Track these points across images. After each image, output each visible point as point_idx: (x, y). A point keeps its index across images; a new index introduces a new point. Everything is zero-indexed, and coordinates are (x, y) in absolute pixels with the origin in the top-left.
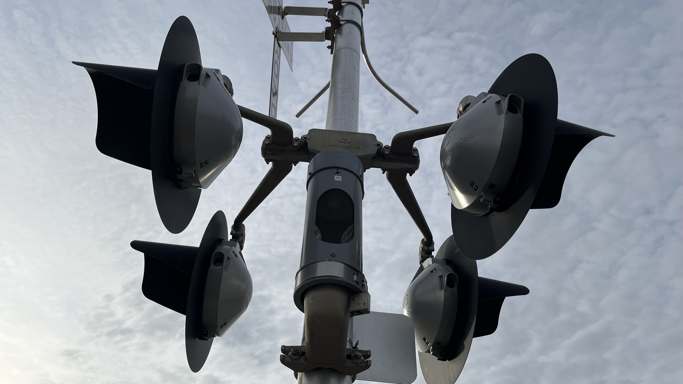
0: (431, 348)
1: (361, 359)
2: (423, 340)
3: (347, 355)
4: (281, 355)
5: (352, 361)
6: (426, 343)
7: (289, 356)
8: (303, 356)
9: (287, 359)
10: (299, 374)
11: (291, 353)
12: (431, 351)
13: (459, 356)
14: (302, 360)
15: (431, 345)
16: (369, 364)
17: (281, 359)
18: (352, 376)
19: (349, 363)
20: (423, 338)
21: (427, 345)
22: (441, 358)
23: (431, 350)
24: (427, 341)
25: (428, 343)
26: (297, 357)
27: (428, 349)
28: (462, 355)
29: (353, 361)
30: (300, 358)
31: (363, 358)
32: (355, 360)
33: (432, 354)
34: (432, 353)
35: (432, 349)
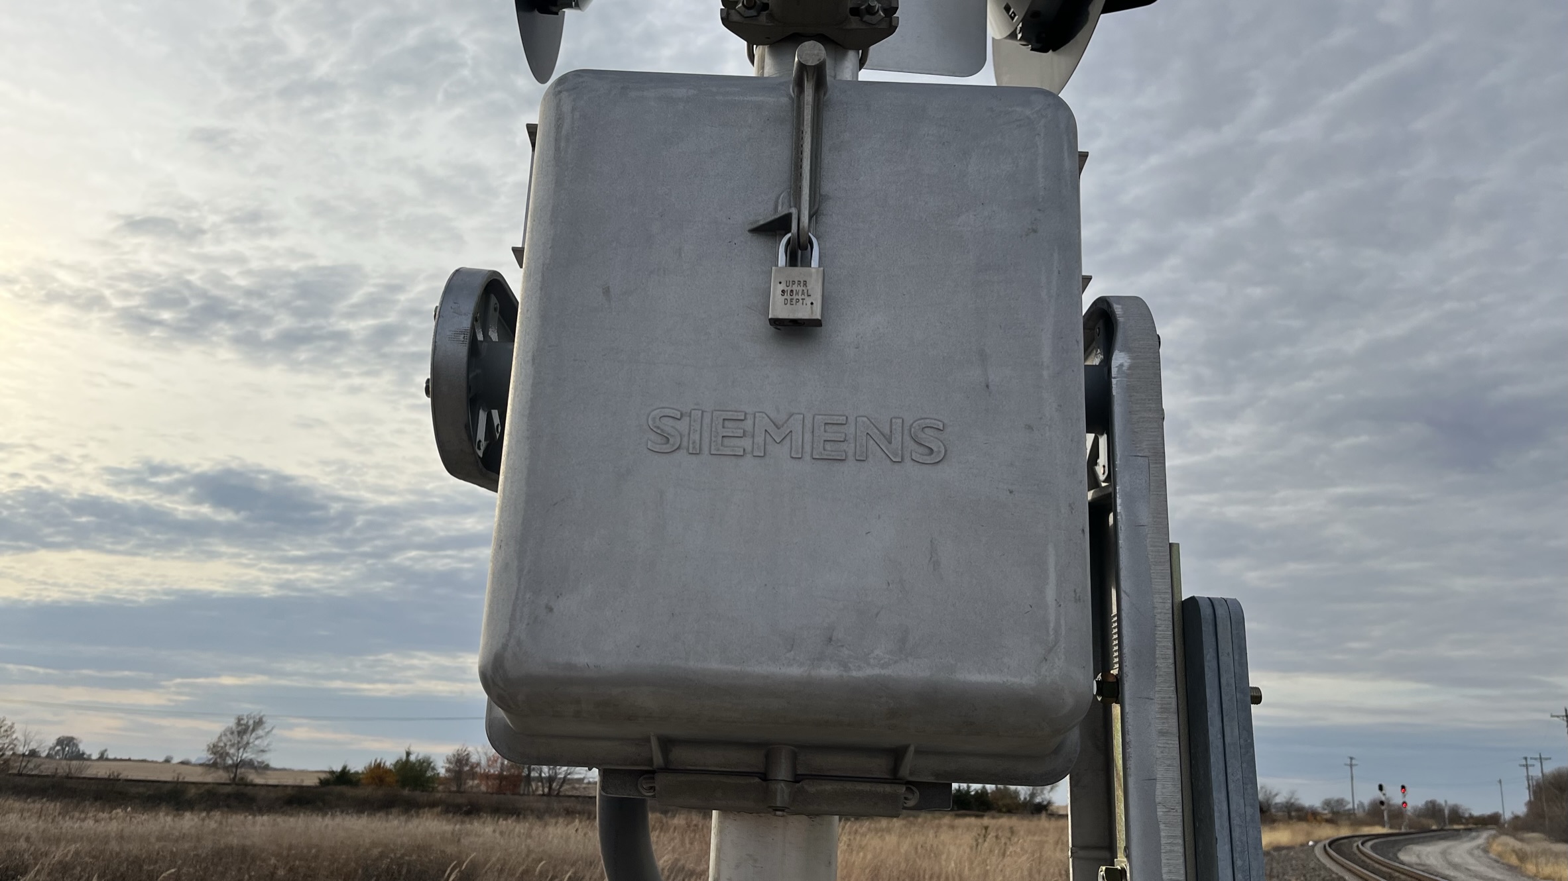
0: (1020, 25)
1: (877, 15)
2: (1004, 11)
3: (851, 9)
4: (721, 9)
5: (861, 20)
6: (1010, 16)
7: (739, 13)
8: (765, 11)
9: (735, 17)
10: (757, 51)
11: (740, 5)
12: (1018, 32)
13: (1075, 39)
14: (763, 18)
15: (1020, 19)
16: (893, 24)
17: (723, 16)
18: (861, 51)
19: (854, 23)
20: (1004, 6)
21: (1010, 20)
22: (1038, 46)
23: (1019, 28)
24: (1013, 12)
25: (1015, 15)
26: (753, 13)
27: (1013, 30)
28: (1080, 36)
29: (864, 19)
30: (759, 14)
31: (882, 14)
32: (867, 18)
33: (1021, 37)
34: (1019, 36)
35: (1021, 28)
